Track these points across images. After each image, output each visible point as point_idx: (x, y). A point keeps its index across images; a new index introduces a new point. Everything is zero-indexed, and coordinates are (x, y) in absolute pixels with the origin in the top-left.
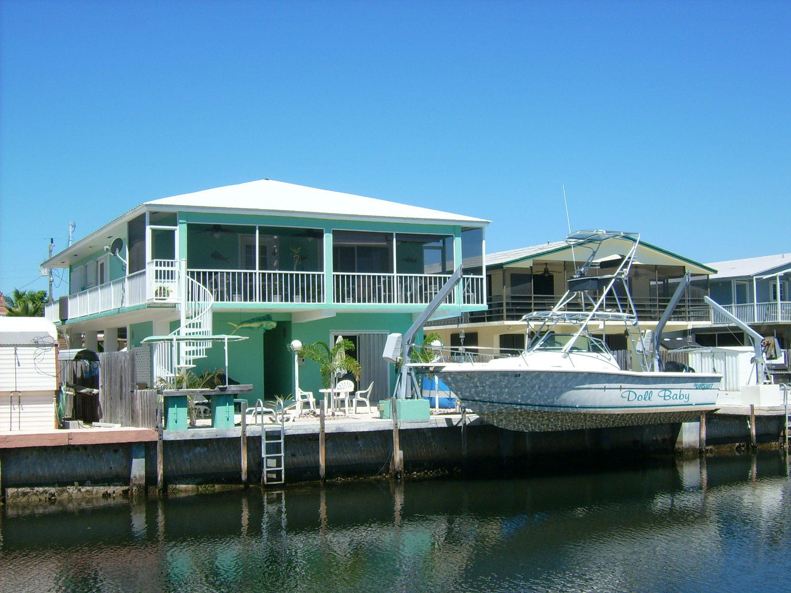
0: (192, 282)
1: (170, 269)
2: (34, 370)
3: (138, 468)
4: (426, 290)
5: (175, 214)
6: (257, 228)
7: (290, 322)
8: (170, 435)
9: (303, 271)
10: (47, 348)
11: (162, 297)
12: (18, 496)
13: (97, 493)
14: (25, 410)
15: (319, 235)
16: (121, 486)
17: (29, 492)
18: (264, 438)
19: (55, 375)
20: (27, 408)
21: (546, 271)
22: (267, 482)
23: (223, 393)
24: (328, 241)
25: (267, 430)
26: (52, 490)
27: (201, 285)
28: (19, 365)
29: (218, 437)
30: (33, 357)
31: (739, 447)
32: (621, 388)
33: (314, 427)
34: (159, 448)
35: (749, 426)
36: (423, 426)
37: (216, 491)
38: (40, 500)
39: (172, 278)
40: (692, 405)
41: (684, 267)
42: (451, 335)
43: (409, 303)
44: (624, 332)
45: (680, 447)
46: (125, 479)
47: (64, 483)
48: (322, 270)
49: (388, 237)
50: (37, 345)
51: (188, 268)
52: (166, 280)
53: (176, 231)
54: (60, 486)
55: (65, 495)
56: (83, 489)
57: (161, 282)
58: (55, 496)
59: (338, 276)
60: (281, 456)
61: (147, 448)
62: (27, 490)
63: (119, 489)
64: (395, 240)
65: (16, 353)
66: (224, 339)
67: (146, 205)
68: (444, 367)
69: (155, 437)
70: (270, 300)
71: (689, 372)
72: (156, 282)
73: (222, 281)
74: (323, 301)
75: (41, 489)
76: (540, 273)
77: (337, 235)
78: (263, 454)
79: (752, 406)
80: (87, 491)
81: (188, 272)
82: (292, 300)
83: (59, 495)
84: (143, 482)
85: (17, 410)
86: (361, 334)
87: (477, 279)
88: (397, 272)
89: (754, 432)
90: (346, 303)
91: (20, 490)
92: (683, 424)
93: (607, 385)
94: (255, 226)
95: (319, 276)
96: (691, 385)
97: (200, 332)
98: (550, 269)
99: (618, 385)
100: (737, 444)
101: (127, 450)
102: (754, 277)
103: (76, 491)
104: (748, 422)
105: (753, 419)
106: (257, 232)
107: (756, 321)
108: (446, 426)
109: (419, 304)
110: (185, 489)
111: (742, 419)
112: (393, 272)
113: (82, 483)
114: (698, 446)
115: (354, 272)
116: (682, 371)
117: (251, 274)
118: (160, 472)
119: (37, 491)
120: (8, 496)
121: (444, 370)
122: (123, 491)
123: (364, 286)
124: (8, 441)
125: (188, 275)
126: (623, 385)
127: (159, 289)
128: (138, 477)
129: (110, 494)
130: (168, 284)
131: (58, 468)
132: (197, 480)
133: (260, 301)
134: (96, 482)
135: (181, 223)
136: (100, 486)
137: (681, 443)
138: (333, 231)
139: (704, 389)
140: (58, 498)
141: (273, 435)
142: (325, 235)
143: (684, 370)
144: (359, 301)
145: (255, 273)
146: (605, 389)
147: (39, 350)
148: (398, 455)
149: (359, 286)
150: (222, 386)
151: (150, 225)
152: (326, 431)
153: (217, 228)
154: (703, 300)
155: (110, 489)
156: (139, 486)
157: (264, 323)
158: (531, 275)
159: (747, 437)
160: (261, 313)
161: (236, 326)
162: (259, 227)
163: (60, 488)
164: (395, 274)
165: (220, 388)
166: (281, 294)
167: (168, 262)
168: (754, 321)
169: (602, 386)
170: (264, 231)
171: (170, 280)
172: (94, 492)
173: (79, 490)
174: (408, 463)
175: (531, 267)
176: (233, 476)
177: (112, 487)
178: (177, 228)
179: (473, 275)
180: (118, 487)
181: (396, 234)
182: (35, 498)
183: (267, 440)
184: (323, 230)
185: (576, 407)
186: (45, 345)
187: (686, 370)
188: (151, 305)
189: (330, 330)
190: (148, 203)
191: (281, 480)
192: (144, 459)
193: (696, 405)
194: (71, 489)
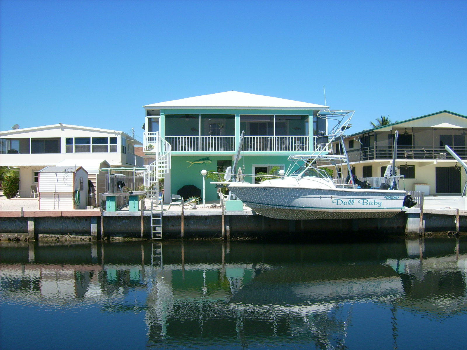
0: (167, 143)
1: (155, 136)
2: (64, 183)
3: (94, 228)
4: (295, 143)
5: (159, 110)
6: (200, 115)
8: (107, 214)
9: (230, 135)
10: (70, 173)
11: (149, 150)
12: (43, 238)
13: (77, 238)
14: (61, 201)
15: (233, 117)
16: (89, 236)
17: (48, 236)
18: (152, 217)
19: (72, 185)
20: (61, 200)
22: (153, 238)
23: (131, 195)
24: (237, 120)
25: (153, 213)
26: (58, 236)
28: (58, 181)
30: (63, 177)
32: (331, 198)
33: (178, 213)
34: (102, 220)
35: (456, 222)
36: (239, 214)
38: (53, 240)
40: (384, 208)
43: (282, 151)
45: (407, 232)
46: (89, 233)
47: (63, 233)
48: (234, 135)
49: (271, 117)
50: (65, 172)
51: (165, 136)
52: (151, 142)
53: (159, 119)
54: (61, 235)
55: (63, 239)
56: (72, 236)
57: (154, 142)
58: (59, 238)
61: (97, 219)
62: (48, 235)
63: (87, 237)
64: (274, 118)
65: (56, 176)
67: (144, 107)
68: (230, 184)
69: (100, 215)
70: (218, 150)
71: (392, 189)
72: (148, 142)
73: (182, 142)
74: (235, 150)
75: (53, 235)
77: (242, 117)
78: (151, 225)
79: (458, 210)
80: (73, 237)
81: (165, 138)
83: (61, 238)
84: (96, 234)
85: (57, 201)
88: (276, 135)
89: (458, 225)
91: (44, 235)
92: (408, 219)
93: (322, 196)
94: (199, 115)
95: (232, 138)
96: (383, 197)
99: (330, 196)
100: (450, 232)
101: (89, 220)
103: (68, 237)
104: (455, 219)
105: (458, 218)
106: (200, 117)
108: (252, 214)
110: (118, 239)
111: (452, 217)
112: (273, 135)
113: (71, 234)
114: (419, 232)
115: (266, 135)
116: (387, 189)
118: (102, 230)
119: (52, 236)
120: (39, 237)
121: (230, 186)
122: (89, 238)
123: (260, 142)
124: (36, 214)
126: (333, 196)
127: (149, 146)
128: (93, 232)
129: (83, 239)
131: (60, 226)
132: (124, 235)
133: (201, 150)
134: (77, 233)
135: (161, 115)
136: (79, 235)
137: (407, 229)
138: (240, 115)
139: (391, 199)
140: (60, 240)
141: (156, 216)
142: (235, 117)
143: (389, 188)
144: (257, 150)
145: (199, 137)
146: (320, 198)
147: (66, 175)
148: (224, 228)
149: (257, 142)
150: (131, 192)
151: (147, 116)
152: (185, 215)
153: (187, 116)
154: (445, 148)
155: (83, 237)
156: (94, 236)
157: (205, 161)
159: (454, 228)
160: (202, 157)
161: (191, 163)
162: (201, 115)
163: (62, 235)
165: (130, 193)
166: (224, 147)
167: (154, 133)
170: (203, 117)
172: (76, 238)
173: (70, 237)
175: (392, 131)
176: (137, 234)
177: (84, 236)
178: (160, 117)
180: (87, 236)
181: (275, 115)
182: (50, 239)
183: (153, 218)
184: (235, 115)
185: (303, 207)
186: (68, 172)
187: (390, 188)
188: (147, 154)
189: (253, 165)
191: (160, 237)
192: (96, 225)
193: (386, 208)
194: (66, 236)
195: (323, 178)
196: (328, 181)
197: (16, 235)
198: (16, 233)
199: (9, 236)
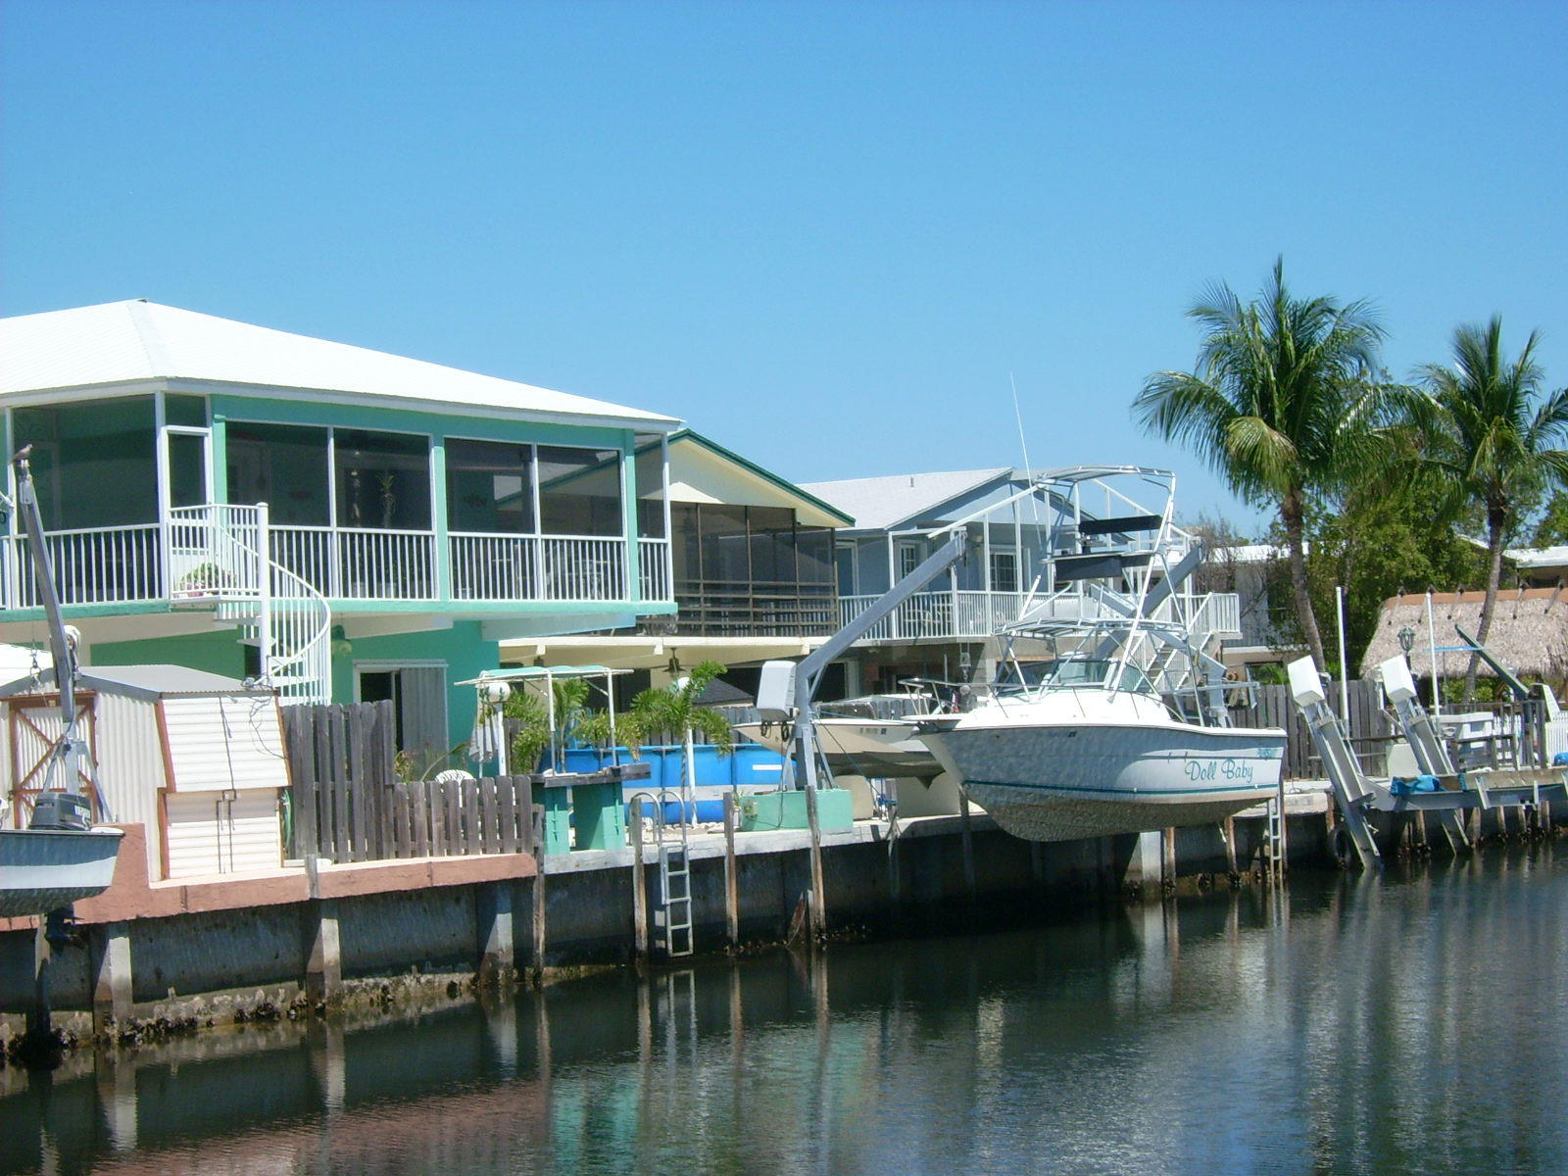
3: (505, 930)
6: (331, 433)
8: (553, 864)
10: (263, 698)
13: (440, 986)
14: (238, 829)
15: (421, 447)
16: (471, 970)
18: (665, 866)
19: (283, 754)
20: (241, 825)
22: (674, 951)
24: (439, 461)
25: (670, 851)
26: (386, 982)
28: (230, 735)
30: (247, 717)
31: (1203, 879)
32: (1185, 757)
33: (717, 848)
34: (538, 891)
35: (1224, 839)
36: (847, 839)
37: (582, 975)
38: (371, 1002)
39: (202, 546)
40: (1253, 787)
41: (793, 511)
45: (1136, 879)
46: (474, 955)
47: (398, 967)
49: (522, 453)
50: (249, 691)
53: (206, 439)
54: (393, 974)
55: (402, 992)
56: (423, 980)
58: (389, 993)
59: (454, 539)
60: (687, 902)
61: (519, 887)
62: (355, 983)
63: (462, 978)
64: (535, 459)
65: (222, 711)
69: (530, 869)
74: (435, 595)
75: (371, 981)
77: (454, 448)
78: (663, 899)
80: (427, 983)
83: (394, 991)
84: (510, 959)
85: (226, 830)
86: (405, 669)
87: (659, 545)
88: (542, 532)
89: (1232, 848)
90: (468, 600)
92: (1141, 834)
93: (1172, 752)
94: (329, 429)
96: (1254, 751)
101: (481, 898)
102: (891, 534)
103: (414, 983)
104: (1221, 830)
105: (1231, 826)
106: (332, 442)
107: (895, 637)
108: (870, 841)
112: (533, 532)
113: (421, 968)
114: (1160, 877)
117: (325, 534)
118: (541, 937)
119: (367, 985)
121: (959, 726)
122: (472, 981)
128: (505, 950)
129: (456, 988)
133: (340, 595)
135: (214, 421)
136: (443, 971)
137: (1139, 871)
138: (446, 439)
139: (1266, 758)
140: (393, 998)
142: (431, 450)
145: (331, 533)
146: (1169, 757)
151: (166, 423)
152: (734, 853)
155: (456, 977)
156: (507, 967)
159: (1219, 859)
163: (395, 978)
170: (349, 440)
171: (199, 549)
172: (436, 986)
173: (418, 981)
177: (457, 974)
178: (208, 430)
180: (466, 974)
181: (539, 447)
182: (364, 999)
183: (670, 870)
184: (427, 438)
185: (1132, 792)
188: (177, 607)
191: (687, 949)
192: (510, 915)
193: (1259, 787)
194: (408, 980)
196: (1158, 701)
197: (260, 993)
198: (259, 985)
199: (239, 999)
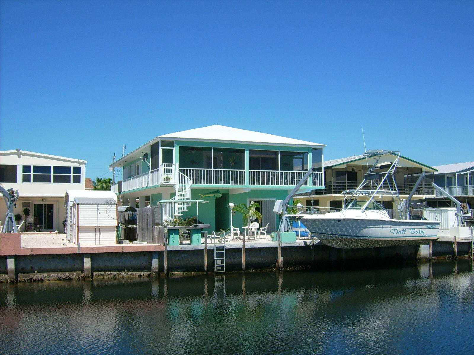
0: (181, 174)
1: (171, 168)
2: (106, 216)
3: (155, 263)
5: (173, 142)
6: (213, 148)
7: (229, 194)
8: (170, 248)
9: (235, 169)
10: (112, 205)
11: (167, 182)
12: (98, 276)
13: (136, 275)
14: (102, 235)
15: (243, 152)
16: (147, 272)
17: (104, 274)
18: (215, 250)
19: (116, 218)
20: (103, 234)
21: (353, 170)
22: (217, 271)
23: (196, 228)
24: (247, 155)
25: (217, 246)
26: (115, 273)
27: (186, 176)
28: (99, 214)
29: (194, 249)
30: (106, 210)
31: (449, 257)
32: (390, 228)
33: (240, 245)
34: (165, 254)
35: (454, 247)
36: (293, 245)
38: (109, 278)
39: (172, 173)
40: (425, 236)
41: (421, 168)
42: (306, 201)
43: (286, 185)
44: (391, 200)
45: (419, 257)
46: (149, 269)
47: (120, 270)
48: (244, 169)
49: (276, 153)
50: (108, 204)
51: (179, 168)
52: (169, 173)
53: (174, 150)
54: (118, 272)
55: (121, 276)
56: (129, 273)
57: (166, 174)
58: (116, 276)
59: (251, 172)
60: (224, 259)
61: (160, 254)
62: (103, 273)
63: (146, 273)
64: (279, 154)
65: (98, 208)
66: (197, 202)
67: (160, 137)
68: (303, 216)
69: (163, 249)
70: (218, 183)
71: (424, 220)
72: (164, 174)
73: (196, 174)
74: (244, 184)
75: (109, 273)
76: (350, 171)
77: (251, 152)
78: (215, 258)
79: (455, 237)
80: (131, 274)
81: (179, 170)
82: (229, 183)
83: (118, 276)
84: (157, 270)
85: (98, 235)
86: (263, 200)
87: (319, 174)
88: (280, 170)
89: (456, 250)
90: (255, 185)
91: (100, 273)
92: (421, 245)
93: (384, 226)
94: (212, 148)
95: (242, 172)
96: (425, 226)
97: (185, 199)
98: (355, 169)
99: (389, 226)
100: (448, 256)
101: (149, 255)
102: (457, 173)
103: (125, 274)
104: (453, 245)
105: (456, 244)
106: (213, 150)
107: (457, 195)
108: (304, 245)
109: (291, 185)
110: (177, 274)
111: (450, 243)
112: (278, 170)
113: (129, 270)
114: (428, 256)
115: (259, 170)
116: (421, 220)
118: (166, 265)
119: (108, 274)
120: (94, 275)
121: (303, 218)
122: (148, 274)
123: (264, 177)
124: (94, 250)
125: (179, 171)
126: (392, 226)
127: (165, 178)
128: (155, 268)
129: (142, 276)
130: (169, 175)
131: (118, 262)
132: (183, 270)
133: (214, 184)
134: (135, 270)
135: (176, 146)
136: (137, 272)
137: (420, 255)
138: (249, 150)
139: (431, 228)
140: (117, 277)
141: (219, 249)
142: (245, 152)
143: (422, 219)
144: (262, 184)
145: (212, 170)
146: (382, 228)
147: (109, 207)
148: (281, 259)
149: (262, 177)
150: (195, 225)
151: (161, 147)
152: (245, 247)
153: (193, 148)
154: (431, 185)
155: (142, 273)
156: (155, 272)
157: (216, 194)
158: (345, 172)
159: (453, 252)
160: (213, 190)
161: (202, 195)
162: (214, 148)
163: (118, 273)
164: (279, 171)
165: (195, 226)
166: (224, 180)
167: (170, 165)
168: (456, 195)
169: (381, 226)
171: (171, 173)
172: (134, 275)
173: (127, 273)
174: (285, 262)
175: (346, 168)
176: (200, 268)
177: (143, 272)
178: (174, 148)
179: (318, 171)
180: (145, 273)
181: (280, 151)
182: (106, 277)
183: (217, 251)
184: (244, 149)
185: (368, 237)
186: (111, 204)
187: (423, 219)
188: (161, 186)
189: (248, 198)
190: (160, 136)
191: (224, 271)
192: (158, 259)
193: (427, 236)
194: (123, 273)
195: (381, 211)
196: (384, 213)
197: (67, 274)
198: (67, 272)
199: (60, 275)
